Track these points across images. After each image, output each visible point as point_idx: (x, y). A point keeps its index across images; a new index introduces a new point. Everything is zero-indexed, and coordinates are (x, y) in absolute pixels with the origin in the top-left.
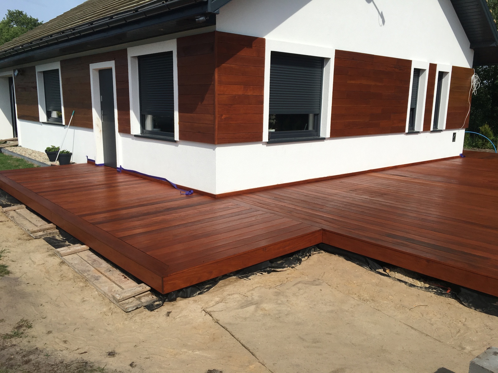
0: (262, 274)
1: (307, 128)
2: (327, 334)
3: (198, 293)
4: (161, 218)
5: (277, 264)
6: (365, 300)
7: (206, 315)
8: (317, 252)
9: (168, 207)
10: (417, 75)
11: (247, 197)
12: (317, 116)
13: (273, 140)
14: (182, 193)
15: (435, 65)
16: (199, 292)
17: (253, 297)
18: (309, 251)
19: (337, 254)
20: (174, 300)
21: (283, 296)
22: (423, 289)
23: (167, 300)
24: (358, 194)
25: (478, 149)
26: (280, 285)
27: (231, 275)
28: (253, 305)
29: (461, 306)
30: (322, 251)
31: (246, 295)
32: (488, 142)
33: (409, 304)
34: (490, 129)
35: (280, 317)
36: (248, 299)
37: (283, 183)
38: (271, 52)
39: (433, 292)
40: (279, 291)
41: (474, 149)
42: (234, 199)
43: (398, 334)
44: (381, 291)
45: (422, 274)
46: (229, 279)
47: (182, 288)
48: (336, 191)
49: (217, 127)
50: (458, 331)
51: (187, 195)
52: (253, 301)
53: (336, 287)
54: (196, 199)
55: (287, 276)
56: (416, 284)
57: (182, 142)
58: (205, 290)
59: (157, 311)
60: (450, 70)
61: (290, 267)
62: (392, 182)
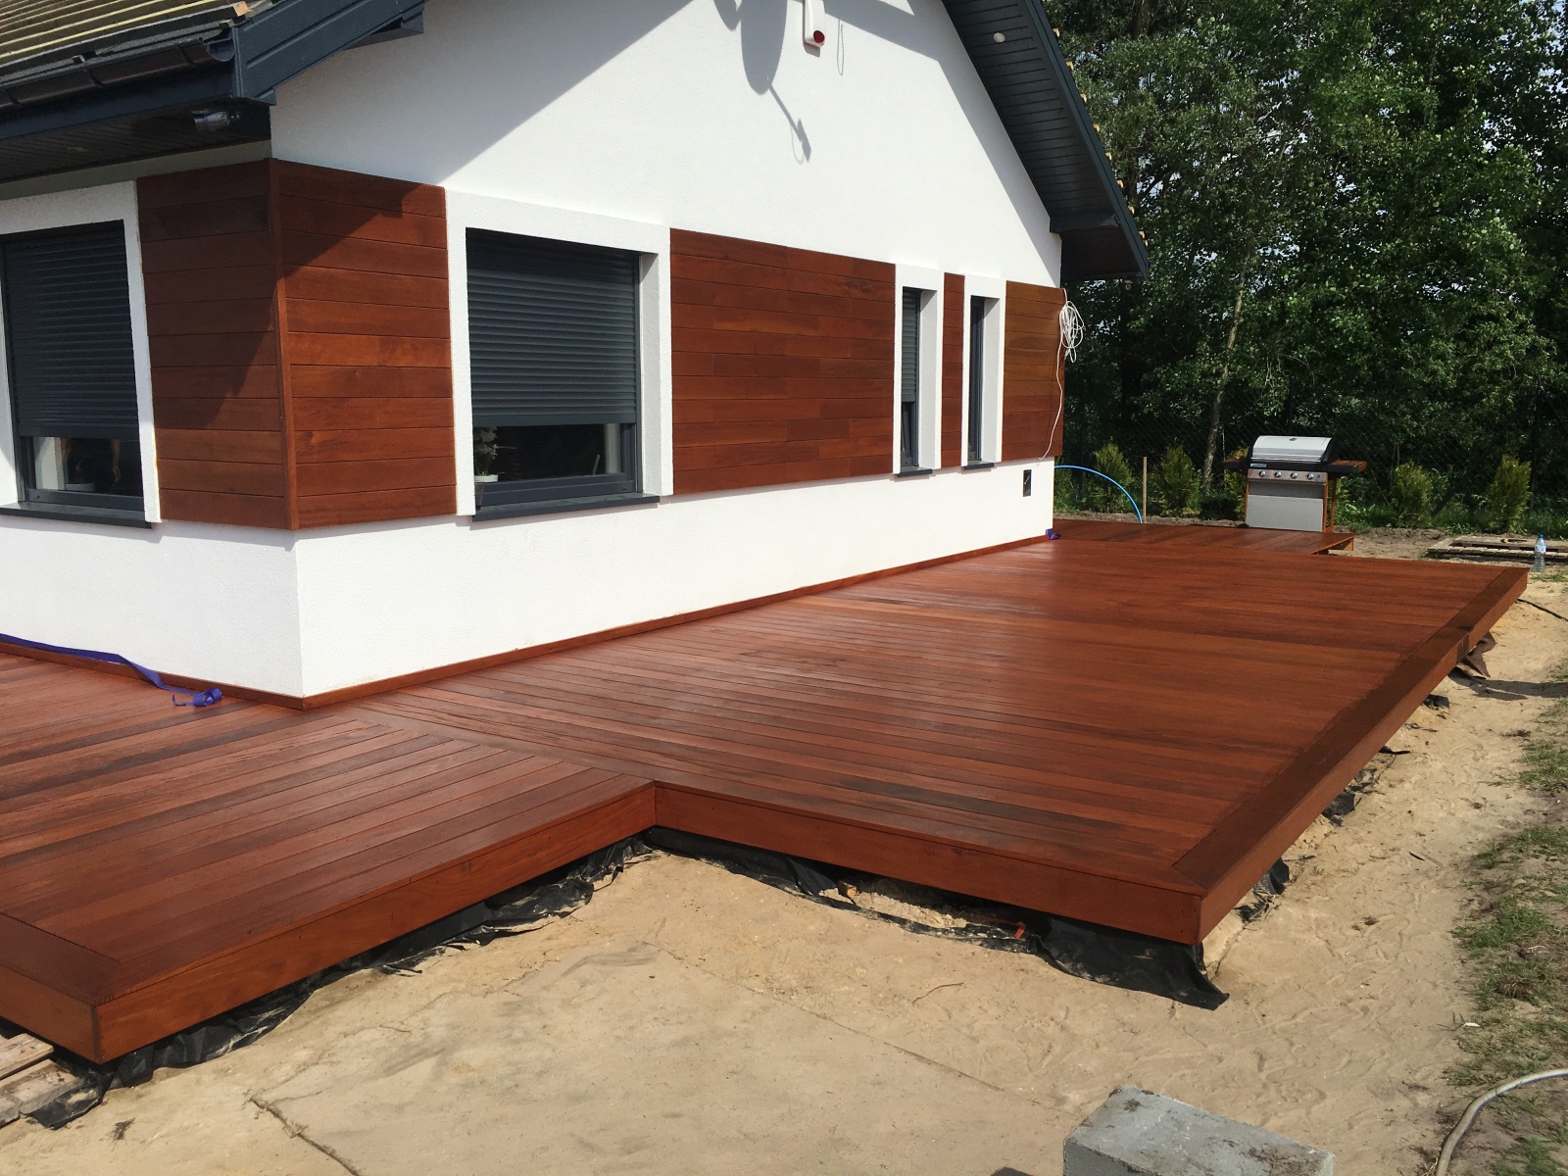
0: (461, 948)
1: (602, 468)
2: (667, 1116)
3: (232, 1042)
4: (98, 793)
5: (512, 911)
6: (785, 992)
7: (261, 1115)
8: (642, 856)
9: (125, 754)
10: (914, 306)
11: (416, 698)
12: (630, 430)
13: (491, 508)
14: (177, 701)
15: (960, 279)
16: (238, 1038)
17: (428, 1030)
18: (617, 857)
19: (703, 857)
20: (145, 1077)
21: (528, 1012)
22: (951, 935)
23: (115, 1082)
24: (762, 665)
25: (1094, 514)
26: (519, 979)
27: (354, 964)
28: (427, 1057)
29: (1055, 972)
30: (659, 853)
31: (403, 1027)
32: (1120, 492)
33: (912, 986)
34: (1121, 456)
35: (517, 1086)
36: (412, 1040)
37: (533, 645)
38: (467, 229)
39: (978, 939)
40: (517, 999)
41: (1085, 515)
42: (370, 707)
43: (879, 1083)
44: (831, 955)
45: (946, 891)
46: (348, 980)
47: (172, 1032)
48: (700, 659)
49: (293, 472)
50: (1046, 1048)
51: (197, 705)
52: (426, 1046)
53: (697, 962)
54: (232, 718)
55: (546, 946)
56: (932, 922)
57: (172, 525)
58: (260, 1030)
59: (79, 1127)
60: (1000, 293)
61: (555, 914)
62: (862, 621)
